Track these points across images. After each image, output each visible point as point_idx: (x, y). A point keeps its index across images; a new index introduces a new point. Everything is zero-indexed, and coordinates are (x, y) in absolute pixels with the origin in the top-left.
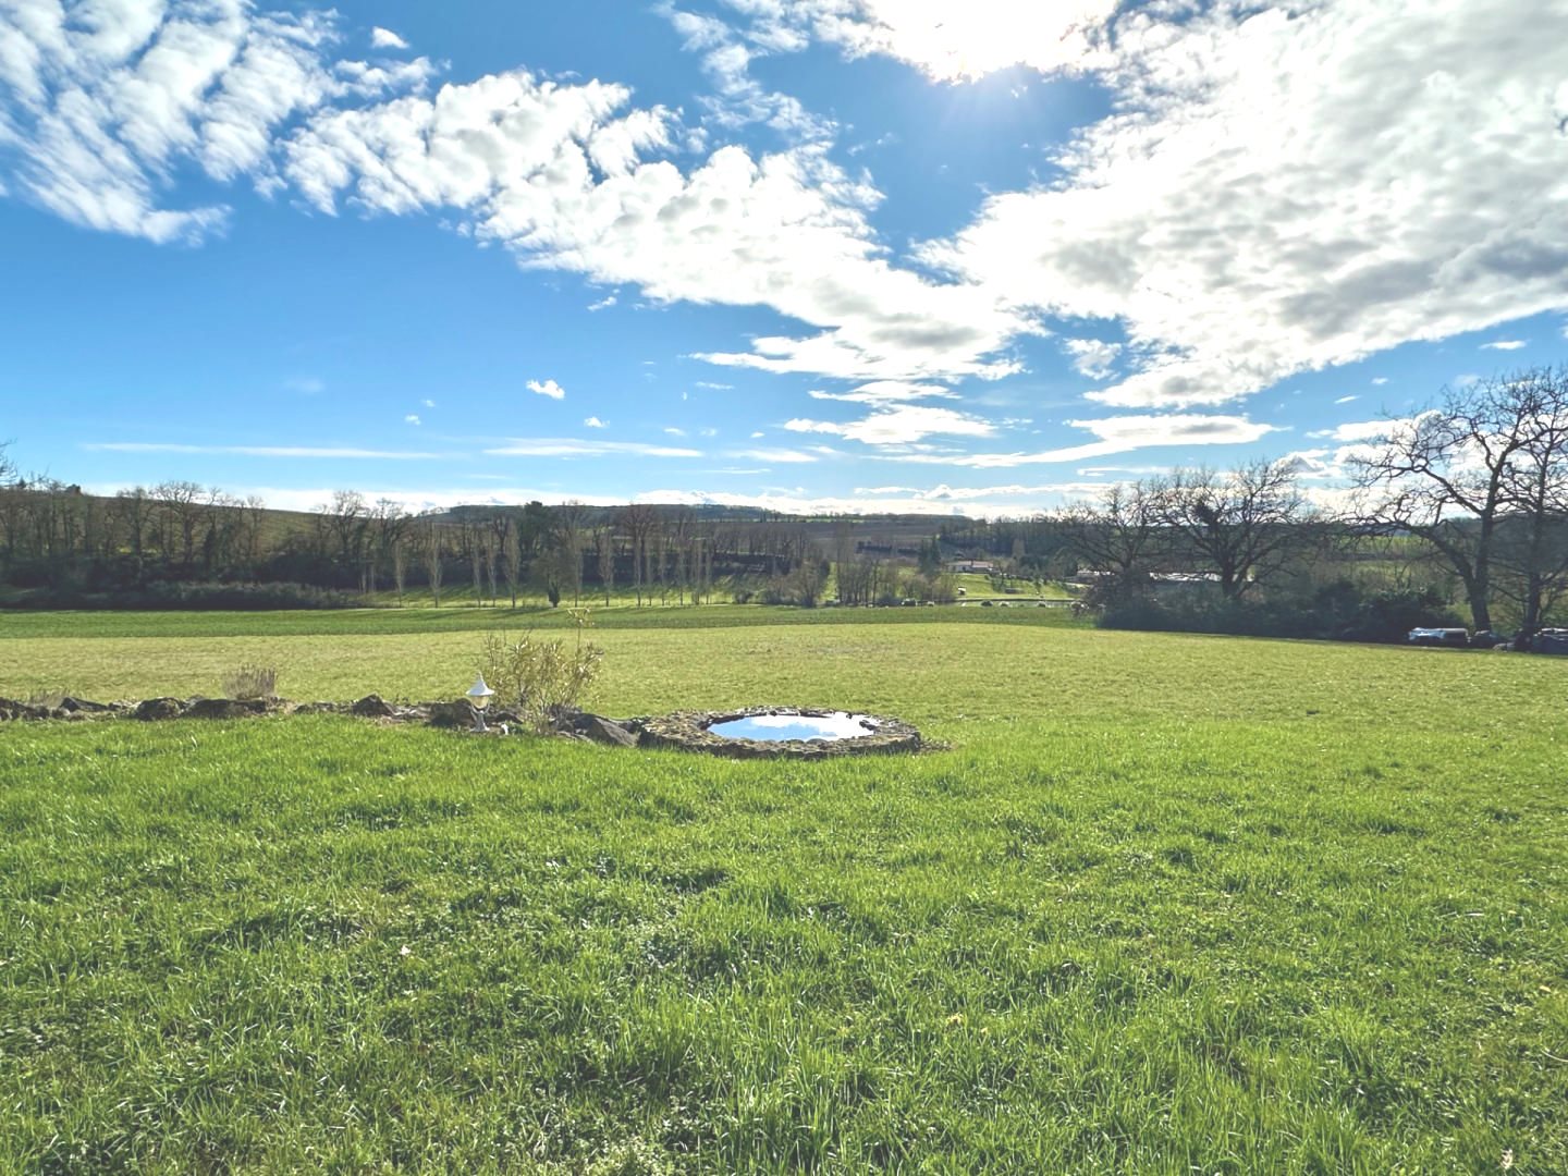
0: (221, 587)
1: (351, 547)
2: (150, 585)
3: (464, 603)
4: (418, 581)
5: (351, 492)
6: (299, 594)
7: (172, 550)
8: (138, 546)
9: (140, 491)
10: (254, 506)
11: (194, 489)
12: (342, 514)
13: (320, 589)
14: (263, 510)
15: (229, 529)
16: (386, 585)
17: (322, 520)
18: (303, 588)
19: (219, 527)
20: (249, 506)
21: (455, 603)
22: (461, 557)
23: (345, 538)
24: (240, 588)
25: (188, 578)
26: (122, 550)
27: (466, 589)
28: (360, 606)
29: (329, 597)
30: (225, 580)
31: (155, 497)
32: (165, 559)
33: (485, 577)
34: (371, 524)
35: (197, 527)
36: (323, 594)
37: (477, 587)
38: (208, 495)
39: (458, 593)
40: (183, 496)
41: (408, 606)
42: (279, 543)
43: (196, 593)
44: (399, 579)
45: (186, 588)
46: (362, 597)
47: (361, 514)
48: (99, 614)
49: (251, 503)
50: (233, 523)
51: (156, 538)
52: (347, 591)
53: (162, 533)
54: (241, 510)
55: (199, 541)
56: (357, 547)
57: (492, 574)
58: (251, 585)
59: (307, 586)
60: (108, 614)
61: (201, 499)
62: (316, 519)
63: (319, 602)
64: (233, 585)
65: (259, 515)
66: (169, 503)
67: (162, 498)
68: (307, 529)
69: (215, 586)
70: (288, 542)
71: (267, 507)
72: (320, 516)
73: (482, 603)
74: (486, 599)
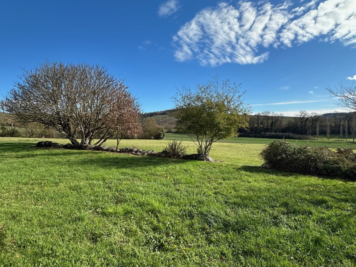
0: (275, 133)
1: (303, 124)
2: (261, 133)
3: (337, 139)
4: (323, 133)
5: (304, 111)
6: (292, 136)
7: (264, 125)
8: (258, 125)
9: (259, 114)
10: (281, 116)
11: (269, 113)
12: (302, 117)
13: (297, 135)
14: (283, 117)
15: (276, 121)
16: (314, 134)
17: (297, 119)
18: (293, 134)
19: (274, 120)
20: (280, 116)
21: (333, 139)
22: (334, 127)
23: (302, 122)
24: (279, 134)
25: (268, 131)
26: (255, 126)
27: (337, 135)
28: (307, 139)
29: (299, 136)
30: (275, 132)
31: (262, 115)
32: (263, 128)
33: (344, 132)
34: (309, 119)
35: (269, 121)
36: (297, 136)
37: (341, 135)
38: (272, 114)
39: (334, 137)
40: (267, 114)
41: (320, 140)
42: (286, 124)
43: (269, 135)
44: (318, 132)
45: (268, 134)
46: (307, 137)
47: (306, 116)
48: (252, 138)
49: (281, 115)
50: (277, 120)
51: (261, 123)
52: (303, 135)
53: (263, 122)
54: (278, 117)
55: (270, 124)
56: (305, 124)
57: (347, 132)
58: (281, 133)
59: (294, 134)
60: (254, 138)
61: (270, 115)
62: (295, 118)
63: (296, 138)
64: (277, 133)
65: (282, 117)
66: (264, 116)
67: (263, 115)
68: (293, 121)
69: (273, 133)
70: (289, 124)
71: (284, 116)
72: (296, 117)
73: (343, 140)
74: (343, 139)
